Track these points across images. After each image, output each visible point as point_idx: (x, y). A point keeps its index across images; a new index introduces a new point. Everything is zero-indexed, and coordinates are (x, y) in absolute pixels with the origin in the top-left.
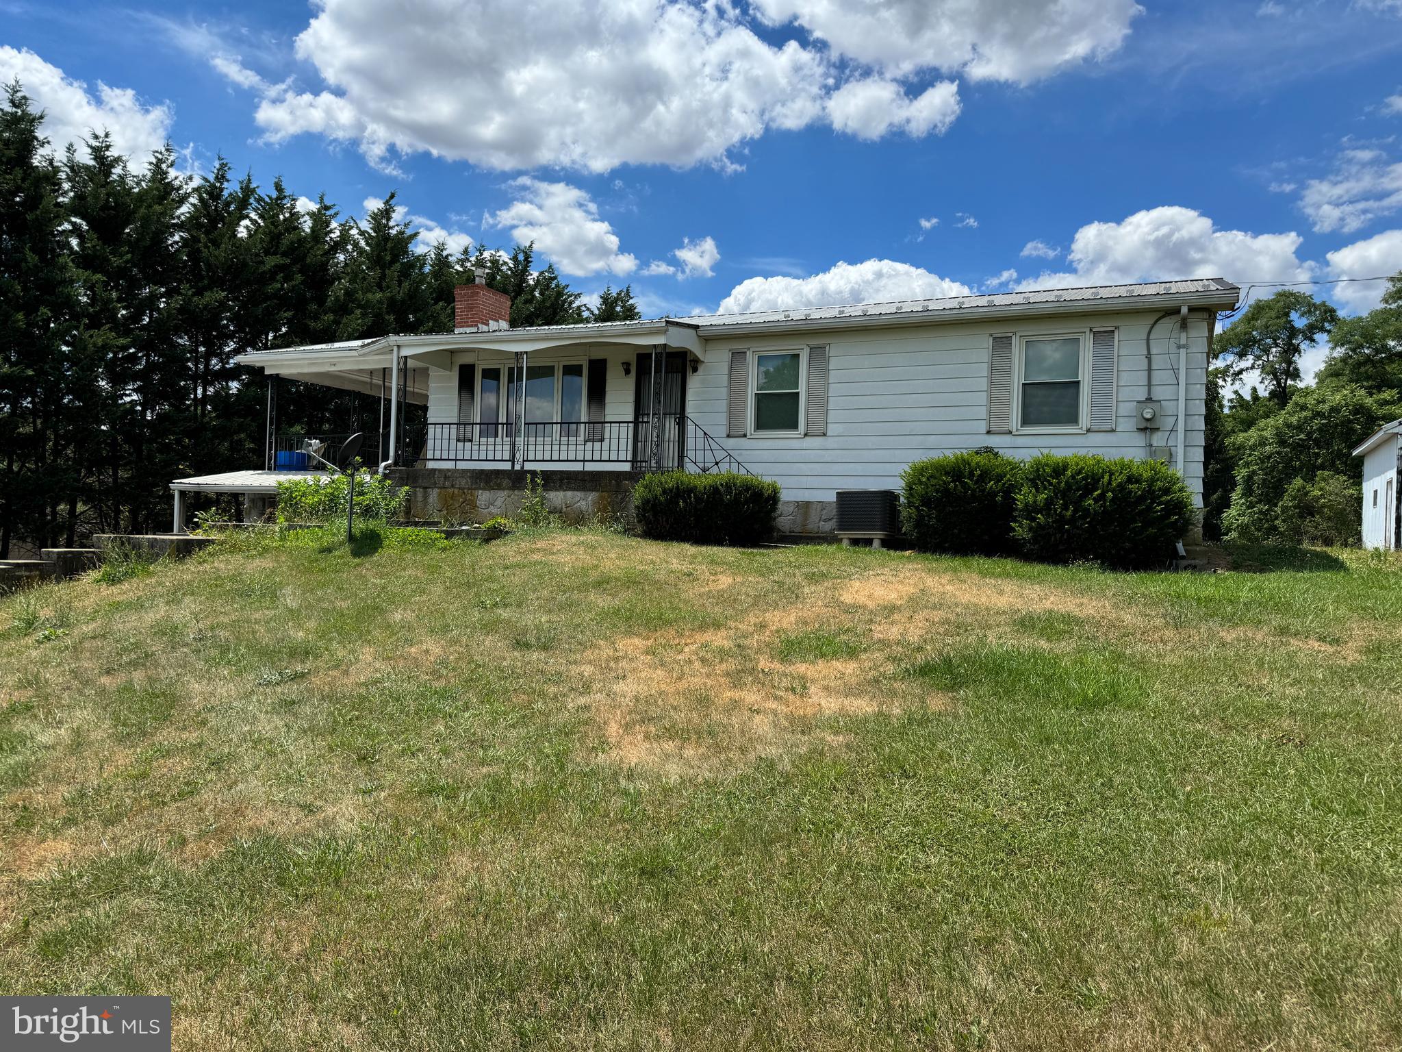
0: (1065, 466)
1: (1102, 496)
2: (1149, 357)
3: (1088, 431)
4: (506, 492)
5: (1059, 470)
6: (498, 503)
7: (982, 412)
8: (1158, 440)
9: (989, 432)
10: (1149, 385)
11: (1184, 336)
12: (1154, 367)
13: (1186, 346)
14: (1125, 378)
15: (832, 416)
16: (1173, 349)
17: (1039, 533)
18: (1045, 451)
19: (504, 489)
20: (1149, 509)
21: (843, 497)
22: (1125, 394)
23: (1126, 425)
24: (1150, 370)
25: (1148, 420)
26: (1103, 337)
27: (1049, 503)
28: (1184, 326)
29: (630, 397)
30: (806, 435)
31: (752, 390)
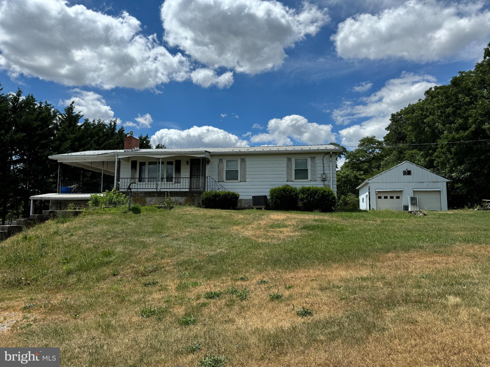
0: (310, 189)
1: (318, 195)
2: (323, 163)
3: (310, 181)
4: (156, 198)
5: (308, 189)
6: (153, 201)
7: (285, 176)
8: (326, 183)
9: (287, 181)
10: (324, 170)
11: (331, 159)
12: (325, 166)
13: (331, 161)
14: (318, 168)
15: (247, 176)
16: (329, 162)
17: (304, 204)
18: (303, 186)
19: (155, 197)
20: (329, 198)
21: (253, 197)
22: (318, 172)
23: (319, 179)
24: (324, 167)
25: (324, 178)
26: (313, 159)
27: (307, 197)
28: (331, 156)
29: (189, 171)
30: (240, 181)
31: (225, 169)
